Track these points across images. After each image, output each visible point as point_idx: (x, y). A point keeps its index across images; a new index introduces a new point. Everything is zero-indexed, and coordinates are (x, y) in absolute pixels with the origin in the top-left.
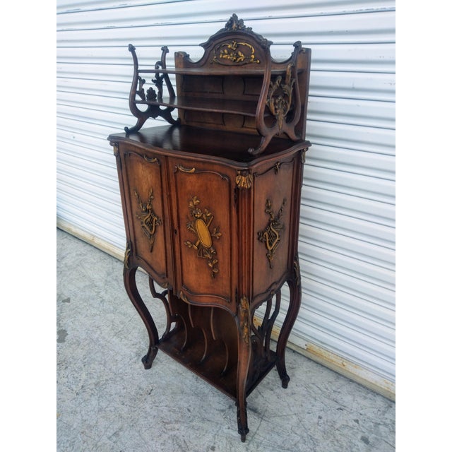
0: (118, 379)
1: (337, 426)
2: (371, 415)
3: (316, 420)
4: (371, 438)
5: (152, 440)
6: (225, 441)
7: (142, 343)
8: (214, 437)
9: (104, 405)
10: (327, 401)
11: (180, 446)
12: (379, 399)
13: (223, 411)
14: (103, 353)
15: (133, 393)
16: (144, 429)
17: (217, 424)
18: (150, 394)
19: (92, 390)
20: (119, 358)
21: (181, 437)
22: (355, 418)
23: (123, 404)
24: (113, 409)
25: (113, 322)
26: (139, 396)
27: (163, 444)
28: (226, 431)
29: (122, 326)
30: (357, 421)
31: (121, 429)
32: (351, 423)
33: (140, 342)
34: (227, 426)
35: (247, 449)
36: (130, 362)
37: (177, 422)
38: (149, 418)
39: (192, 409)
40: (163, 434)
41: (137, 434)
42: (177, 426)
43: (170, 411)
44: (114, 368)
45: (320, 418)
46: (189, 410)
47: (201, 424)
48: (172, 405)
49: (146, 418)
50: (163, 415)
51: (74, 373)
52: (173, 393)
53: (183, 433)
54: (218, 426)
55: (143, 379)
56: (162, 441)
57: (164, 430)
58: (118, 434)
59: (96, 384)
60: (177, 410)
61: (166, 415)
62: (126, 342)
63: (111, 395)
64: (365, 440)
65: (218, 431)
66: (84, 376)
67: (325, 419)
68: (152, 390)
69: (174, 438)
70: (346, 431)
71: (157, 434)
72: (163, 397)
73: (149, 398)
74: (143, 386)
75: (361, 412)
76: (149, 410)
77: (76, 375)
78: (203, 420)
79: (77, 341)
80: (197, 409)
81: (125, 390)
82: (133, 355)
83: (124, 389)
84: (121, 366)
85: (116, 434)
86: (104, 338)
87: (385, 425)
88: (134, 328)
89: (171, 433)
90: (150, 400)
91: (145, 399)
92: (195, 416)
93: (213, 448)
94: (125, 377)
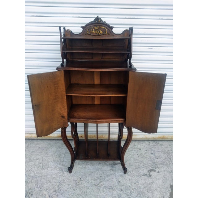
0: (62, 184)
1: (143, 154)
2: (148, 147)
3: (137, 156)
4: (152, 152)
5: (98, 193)
6: (120, 177)
7: (58, 165)
8: (116, 178)
9: (67, 196)
10: (135, 149)
11: (109, 188)
12: (146, 142)
13: (111, 170)
15: (74, 184)
16: (92, 192)
17: (113, 174)
18: (81, 180)
19: (55, 194)
20: (54, 176)
21: (107, 186)
22: (145, 150)
23: (75, 190)
24: (72, 194)
25: (34, 165)
26: (78, 184)
27: (103, 192)
28: (118, 174)
29: (42, 164)
30: (146, 150)
32: (146, 152)
33: (57, 166)
34: (117, 173)
35: (129, 175)
36: (61, 175)
37: (100, 182)
38: (90, 188)
39: (101, 175)
40: (100, 189)
41: (91, 195)
42: (102, 183)
43: (94, 181)
44: (56, 181)
45: (138, 155)
46: (100, 176)
47: (109, 178)
48: (93, 178)
49: (88, 188)
50: (93, 184)
51: (39, 194)
52: (89, 175)
53: (106, 184)
55: (73, 177)
56: (102, 191)
57: (99, 187)
59: (55, 191)
60: (96, 179)
61: (95, 183)
62: (50, 169)
63: (66, 191)
64: (152, 154)
65: (116, 176)
66: (45, 192)
67: (139, 154)
68: (80, 179)
69: (105, 187)
70: (146, 154)
71: (98, 190)
72: (87, 178)
74: (76, 179)
75: (145, 147)
76: (87, 185)
77: (40, 194)
78: (108, 176)
80: (103, 174)
81: (70, 185)
82: (59, 172)
83: (69, 185)
84: (59, 178)
86: (38, 173)
87: (152, 147)
88: (48, 162)
89: (102, 187)
90: (83, 182)
91: (82, 183)
92: (104, 177)
93: (119, 182)
94: (64, 181)
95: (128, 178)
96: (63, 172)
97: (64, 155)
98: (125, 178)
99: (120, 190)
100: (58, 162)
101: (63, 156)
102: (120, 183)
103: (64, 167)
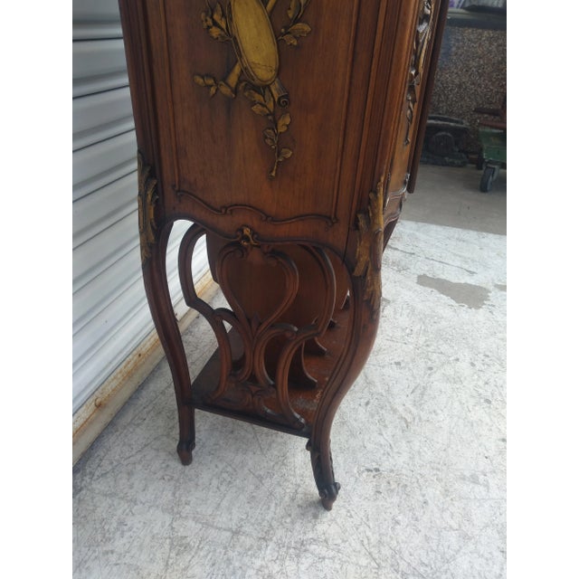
0: (386, 551)
7: (258, 563)
8: (383, 367)
11: (422, 394)
15: (396, 499)
18: (377, 470)
21: (411, 397)
24: (447, 515)
31: (463, 478)
33: (259, 571)
36: (332, 554)
37: (395, 411)
38: (416, 448)
39: (363, 401)
40: (424, 418)
41: (450, 450)
42: (401, 409)
43: (385, 426)
46: (367, 404)
47: (378, 384)
48: (373, 428)
49: (419, 452)
50: (399, 432)
52: (352, 435)
53: (404, 397)
55: (356, 499)
57: (417, 420)
58: (472, 476)
60: (377, 417)
61: (396, 427)
63: (427, 539)
68: (369, 470)
69: (417, 405)
72: (370, 446)
73: (385, 466)
74: (369, 489)
80: (359, 395)
81: (400, 518)
82: (306, 561)
83: (397, 523)
85: (474, 480)
89: (414, 410)
90: (387, 463)
91: (392, 471)
93: (398, 364)
94: (373, 539)
96: (314, 540)
97: (191, 523)
98: (384, 347)
100: (229, 561)
101: (189, 529)
102: (402, 365)
103: (280, 533)
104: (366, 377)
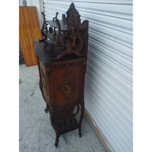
0: (37, 112)
5: (34, 134)
6: (51, 145)
8: (50, 142)
9: (30, 118)
11: (39, 140)
14: (39, 103)
15: (38, 118)
16: (34, 130)
17: (53, 138)
19: (30, 113)
20: (41, 106)
21: (41, 137)
23: (34, 120)
24: (31, 120)
26: (39, 120)
27: (36, 137)
28: (54, 142)
31: (29, 127)
35: (55, 151)
37: (43, 132)
39: (49, 130)
41: (32, 130)
42: (42, 133)
43: (44, 128)
44: (38, 109)
46: (48, 130)
47: (49, 136)
48: (45, 126)
49: (37, 127)
50: (41, 128)
51: (29, 106)
52: (48, 123)
53: (43, 136)
54: (53, 139)
55: (43, 115)
56: (36, 136)
57: (39, 133)
58: (28, 128)
59: (32, 112)
60: (46, 129)
61: (42, 129)
63: (33, 116)
66: (30, 108)
68: (43, 120)
69: (40, 136)
71: (36, 133)
72: (44, 123)
73: (41, 122)
74: (42, 117)
76: (39, 125)
77: (29, 107)
78: (50, 135)
79: (35, 97)
80: (51, 131)
81: (37, 117)
84: (40, 109)
85: (27, 128)
89: (40, 134)
92: (49, 133)
93: (47, 145)
94: (39, 113)
95: (53, 151)
98: (52, 148)
99: (39, 148)
102: (46, 145)
104: (51, 136)
